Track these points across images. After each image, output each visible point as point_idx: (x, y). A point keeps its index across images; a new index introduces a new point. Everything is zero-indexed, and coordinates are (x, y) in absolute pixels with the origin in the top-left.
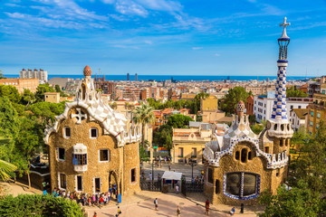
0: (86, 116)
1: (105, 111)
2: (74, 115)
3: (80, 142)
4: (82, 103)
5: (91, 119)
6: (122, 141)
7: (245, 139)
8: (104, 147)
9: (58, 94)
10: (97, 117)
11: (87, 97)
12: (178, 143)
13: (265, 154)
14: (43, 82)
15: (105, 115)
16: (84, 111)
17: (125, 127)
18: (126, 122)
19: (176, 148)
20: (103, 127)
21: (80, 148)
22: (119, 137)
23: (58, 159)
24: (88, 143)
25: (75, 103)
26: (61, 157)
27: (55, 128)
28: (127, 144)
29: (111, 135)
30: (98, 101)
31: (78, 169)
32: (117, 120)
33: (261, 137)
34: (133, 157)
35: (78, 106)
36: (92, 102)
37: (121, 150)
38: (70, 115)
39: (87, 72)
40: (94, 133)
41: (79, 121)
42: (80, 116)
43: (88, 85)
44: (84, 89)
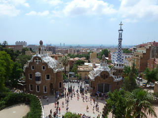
0: (40, 61)
1: (49, 59)
2: (35, 61)
3: (38, 71)
4: (39, 56)
5: (43, 62)
6: (56, 71)
7: (105, 70)
8: (48, 74)
10: (45, 61)
11: (41, 53)
13: (113, 76)
15: (49, 61)
16: (40, 59)
17: (57, 66)
18: (57, 63)
19: (79, 73)
20: (47, 66)
21: (38, 74)
22: (54, 70)
24: (41, 71)
25: (35, 55)
26: (31, 78)
28: (58, 72)
29: (51, 69)
31: (37, 82)
33: (111, 69)
35: (37, 57)
36: (43, 55)
37: (55, 75)
38: (33, 61)
39: (41, 43)
40: (44, 68)
41: (38, 63)
42: (38, 61)
43: (42, 48)
44: (40, 50)
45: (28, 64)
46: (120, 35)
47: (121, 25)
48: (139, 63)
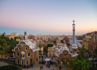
1: (30, 43)
3: (23, 51)
4: (23, 41)
5: (26, 45)
6: (34, 51)
7: (66, 50)
8: (29, 53)
9: (19, 39)
11: (25, 40)
12: (49, 51)
13: (71, 53)
14: (16, 36)
18: (35, 46)
19: (49, 53)
20: (29, 47)
21: (23, 53)
22: (33, 50)
24: (25, 51)
26: (18, 55)
28: (35, 51)
29: (31, 49)
30: (28, 41)
31: (22, 58)
32: (33, 45)
33: (70, 49)
34: (37, 55)
36: (26, 41)
37: (33, 53)
38: (20, 44)
39: (25, 33)
40: (26, 49)
41: (23, 46)
42: (23, 44)
43: (25, 37)
44: (24, 37)
45: (17, 46)
46: (74, 28)
47: (74, 21)
48: (87, 45)
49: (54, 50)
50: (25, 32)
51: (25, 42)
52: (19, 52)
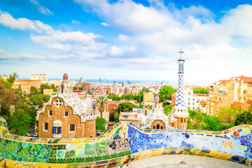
0: (62, 103)
1: (75, 101)
2: (55, 103)
3: (58, 119)
4: (60, 95)
5: (65, 105)
6: (84, 119)
7: (159, 118)
8: (73, 123)
9: (52, 90)
10: (69, 104)
11: (64, 92)
13: (171, 128)
14: (44, 82)
15: (74, 103)
16: (61, 100)
17: (87, 111)
18: (87, 108)
20: (72, 110)
21: (58, 123)
22: (82, 117)
23: (44, 130)
24: (63, 120)
25: (56, 96)
26: (46, 128)
27: (43, 110)
28: (88, 121)
29: (77, 115)
30: (71, 95)
31: (55, 136)
32: (82, 106)
33: (169, 118)
34: (91, 129)
35: (58, 97)
36: (65, 95)
37: (83, 125)
38: (52, 103)
39: (65, 77)
40: (67, 114)
41: (58, 107)
42: (59, 103)
43: (65, 85)
44: (63, 87)
45: (44, 107)
49: (133, 118)
50: (65, 74)
51: (62, 97)
52: (48, 122)
